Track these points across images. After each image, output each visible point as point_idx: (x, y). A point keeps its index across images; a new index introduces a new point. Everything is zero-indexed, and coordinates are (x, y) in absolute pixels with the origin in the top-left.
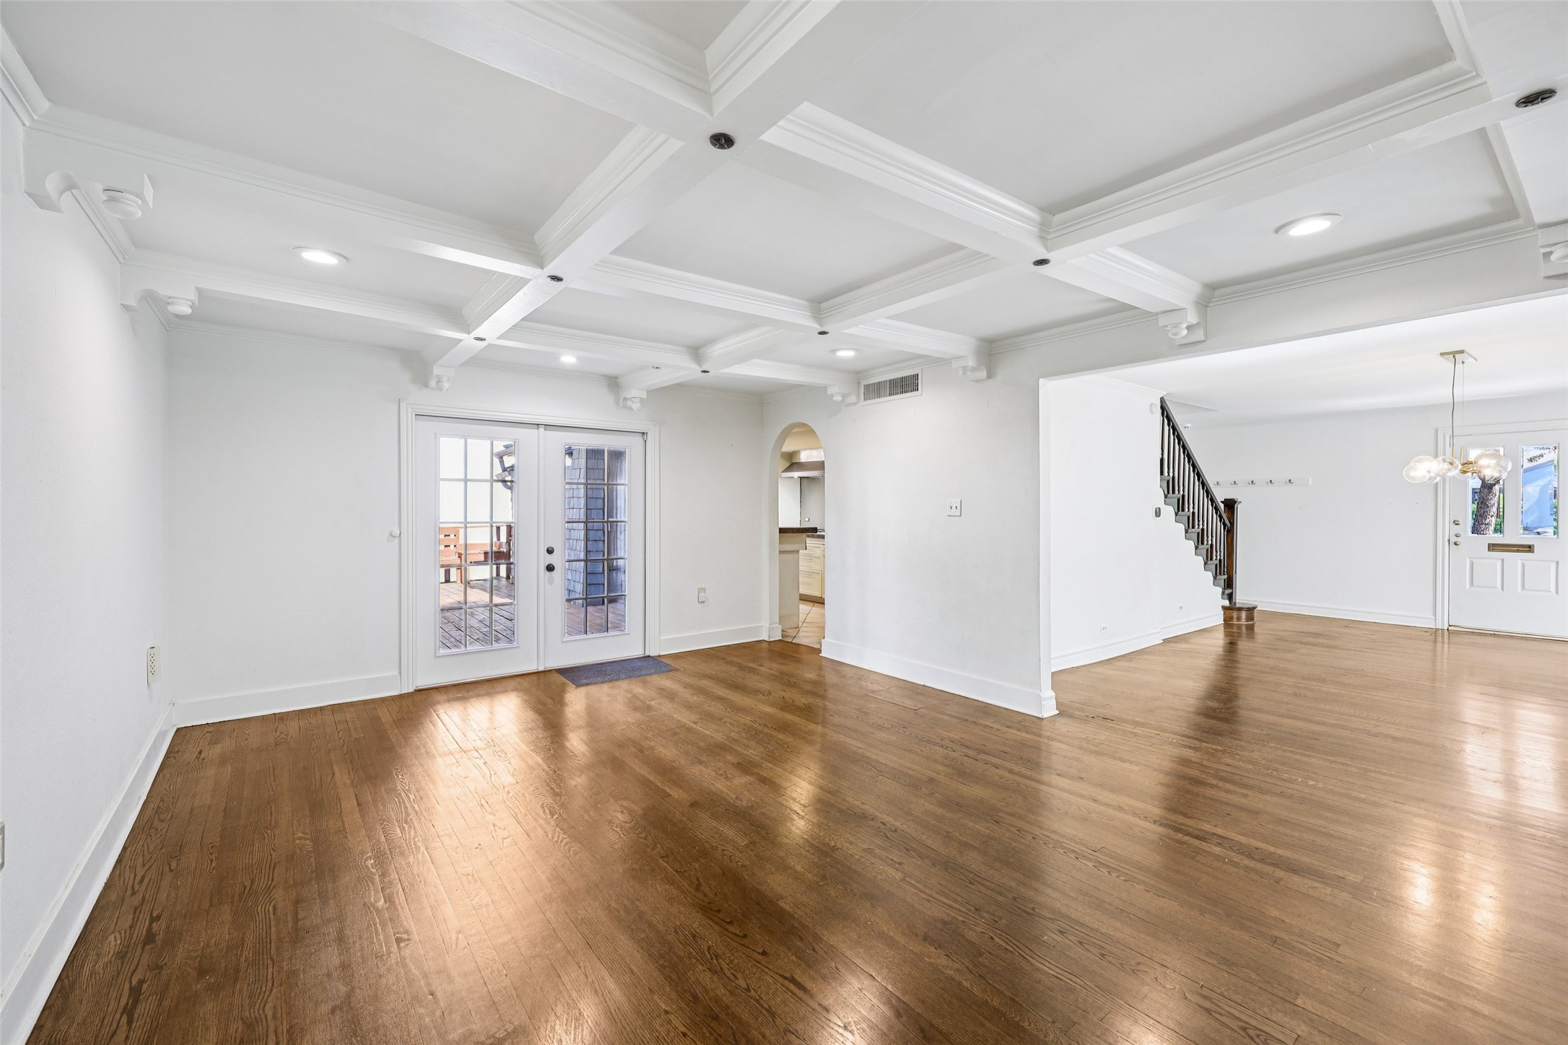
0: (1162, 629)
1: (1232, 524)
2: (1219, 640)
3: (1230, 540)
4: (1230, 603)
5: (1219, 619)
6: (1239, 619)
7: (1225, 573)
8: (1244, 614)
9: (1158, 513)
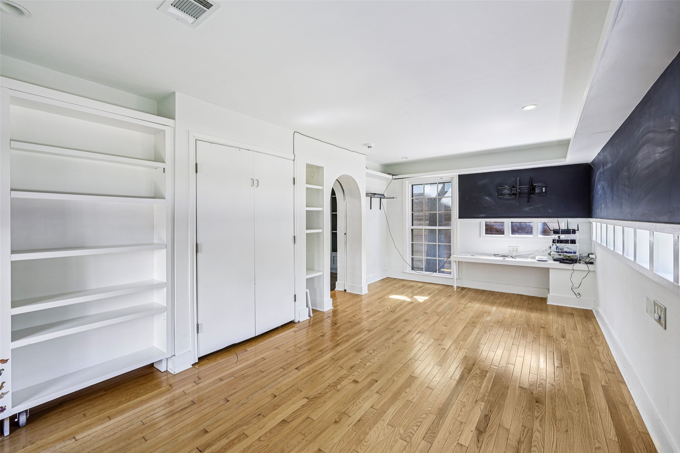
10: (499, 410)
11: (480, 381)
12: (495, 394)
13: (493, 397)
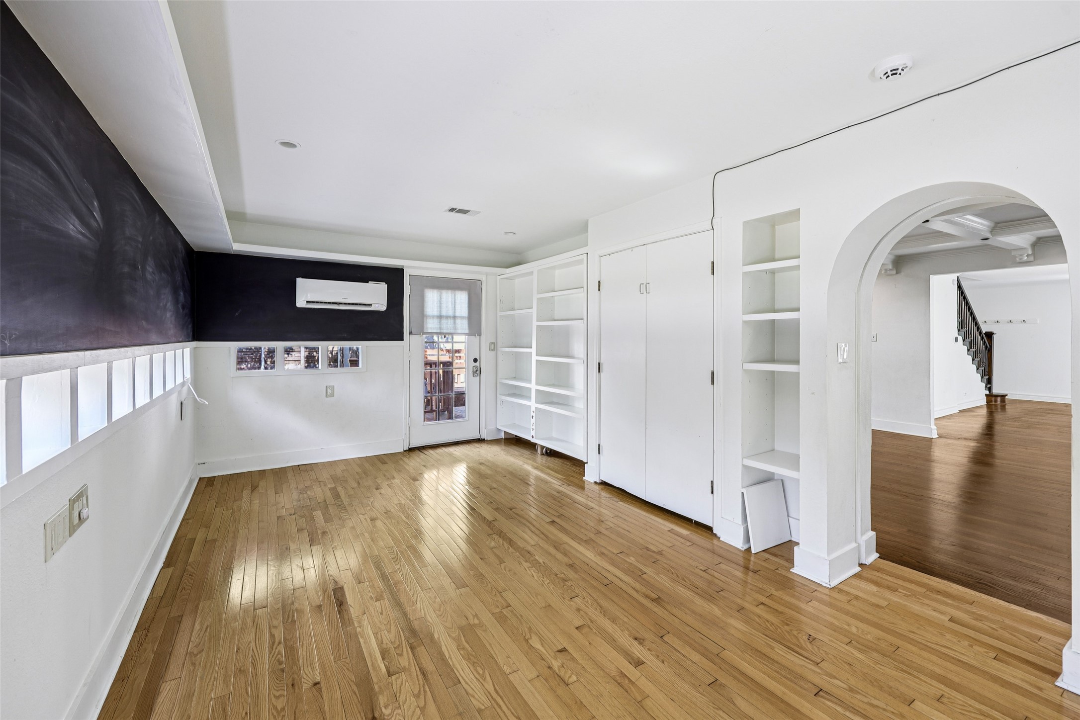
0: (958, 404)
1: (991, 346)
2: (984, 411)
3: (989, 356)
4: (989, 393)
5: (984, 402)
6: (996, 401)
7: (987, 375)
8: (999, 399)
9: (956, 340)
10: (331, 620)
11: (385, 646)
12: (349, 640)
13: (349, 633)
